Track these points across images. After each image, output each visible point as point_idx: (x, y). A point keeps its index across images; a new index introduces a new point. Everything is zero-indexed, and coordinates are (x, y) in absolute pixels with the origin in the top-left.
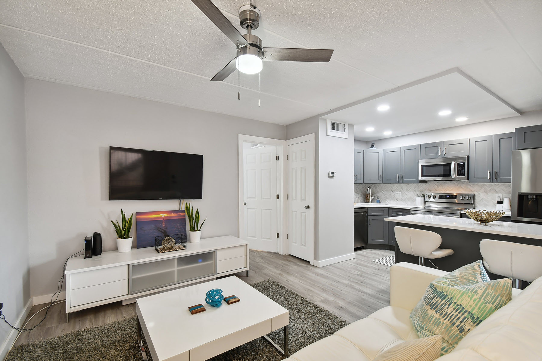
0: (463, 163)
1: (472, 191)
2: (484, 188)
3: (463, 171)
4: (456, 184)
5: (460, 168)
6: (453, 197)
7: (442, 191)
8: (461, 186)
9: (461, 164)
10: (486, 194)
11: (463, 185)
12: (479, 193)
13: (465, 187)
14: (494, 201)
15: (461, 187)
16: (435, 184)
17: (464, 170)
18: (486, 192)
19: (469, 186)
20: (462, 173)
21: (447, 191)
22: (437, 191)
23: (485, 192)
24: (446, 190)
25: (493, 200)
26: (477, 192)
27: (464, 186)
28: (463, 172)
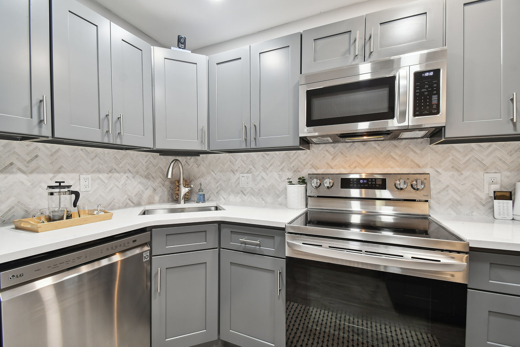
0: (431, 74)
1: (419, 166)
2: (451, 158)
3: (435, 97)
4: (378, 148)
5: (423, 90)
6: (378, 183)
7: (344, 168)
8: (392, 154)
9: (427, 74)
10: (456, 174)
11: (398, 151)
12: (437, 171)
13: (400, 156)
14: (478, 193)
15: (392, 157)
16: (327, 151)
17: (438, 94)
18: (456, 169)
19: (411, 155)
20: (431, 105)
21: (355, 167)
22: (332, 168)
23: (452, 167)
24: (354, 165)
25: (475, 190)
26: (431, 167)
27: (399, 153)
28: (434, 102)
